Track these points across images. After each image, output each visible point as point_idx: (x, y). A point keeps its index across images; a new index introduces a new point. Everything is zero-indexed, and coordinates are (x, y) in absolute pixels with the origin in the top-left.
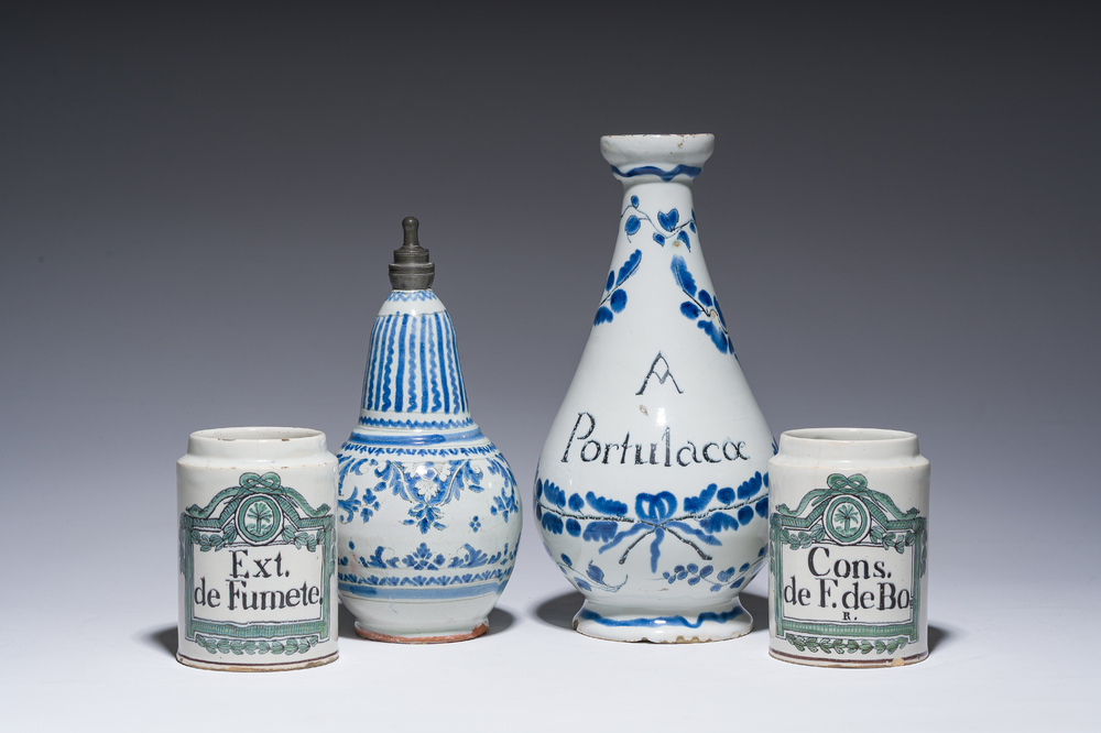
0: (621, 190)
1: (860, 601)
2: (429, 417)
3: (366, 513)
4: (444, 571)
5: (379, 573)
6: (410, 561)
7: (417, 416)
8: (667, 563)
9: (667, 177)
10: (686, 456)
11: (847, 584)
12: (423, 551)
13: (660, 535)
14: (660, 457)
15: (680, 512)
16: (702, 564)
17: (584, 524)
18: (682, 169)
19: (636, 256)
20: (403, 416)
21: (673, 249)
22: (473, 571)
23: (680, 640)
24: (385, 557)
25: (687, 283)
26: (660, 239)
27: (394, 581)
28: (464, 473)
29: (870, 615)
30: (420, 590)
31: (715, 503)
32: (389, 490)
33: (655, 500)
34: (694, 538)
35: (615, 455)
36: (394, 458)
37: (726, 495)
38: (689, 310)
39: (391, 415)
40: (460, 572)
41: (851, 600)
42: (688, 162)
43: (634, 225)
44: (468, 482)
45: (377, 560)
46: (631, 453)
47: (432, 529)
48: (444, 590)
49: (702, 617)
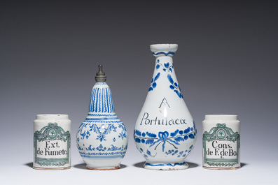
0: (155, 58)
1: (225, 154)
2: (104, 113)
3: (87, 137)
4: (106, 151)
5: (90, 152)
6: (98, 149)
7: (101, 113)
8: (166, 149)
9: (166, 55)
10: (171, 123)
11: (221, 150)
12: (101, 146)
13: (165, 142)
14: (165, 123)
15: (170, 136)
16: (175, 150)
17: (146, 140)
18: (170, 53)
19: (159, 74)
20: (97, 113)
21: (168, 72)
22: (114, 152)
23: (170, 169)
24: (92, 148)
25: (171, 81)
26: (165, 70)
27: (94, 154)
28: (112, 127)
29: (227, 157)
30: (100, 156)
31: (178, 134)
32: (93, 131)
33: (163, 133)
34: (173, 143)
35: (153, 123)
36: (94, 123)
37: (181, 132)
38: (172, 87)
39: (94, 113)
40: (111, 152)
41: (222, 153)
42: (172, 51)
43: (158, 66)
44: (112, 129)
45: (90, 149)
46: (157, 122)
47: (103, 141)
48: (106, 156)
49: (175, 164)
